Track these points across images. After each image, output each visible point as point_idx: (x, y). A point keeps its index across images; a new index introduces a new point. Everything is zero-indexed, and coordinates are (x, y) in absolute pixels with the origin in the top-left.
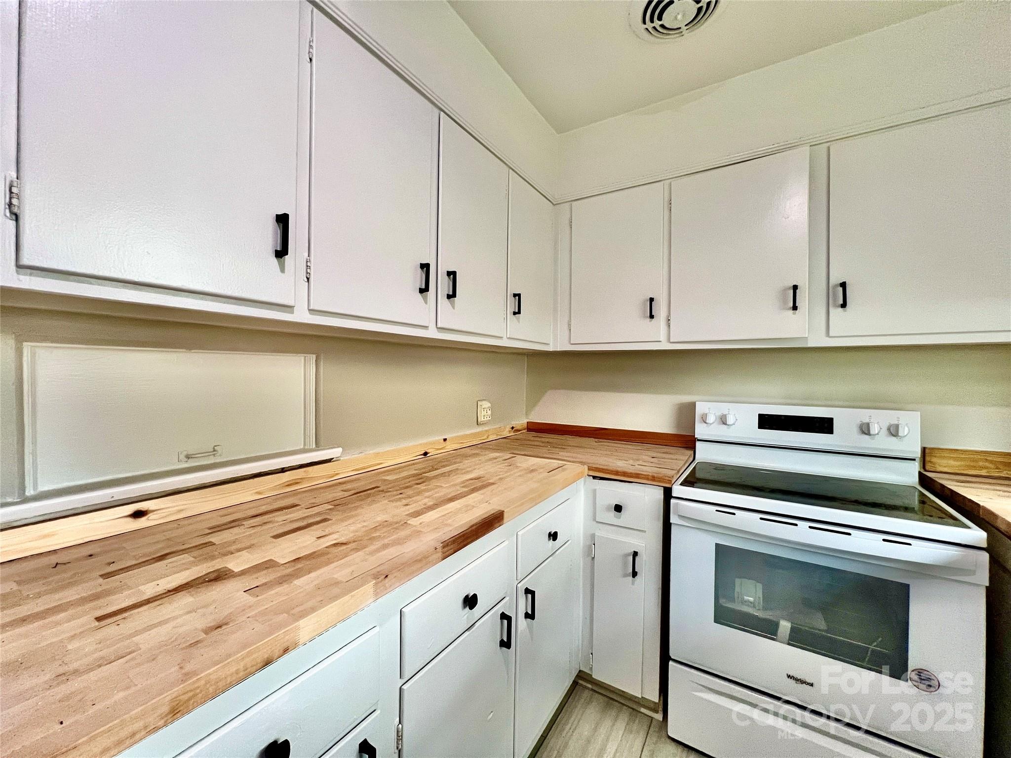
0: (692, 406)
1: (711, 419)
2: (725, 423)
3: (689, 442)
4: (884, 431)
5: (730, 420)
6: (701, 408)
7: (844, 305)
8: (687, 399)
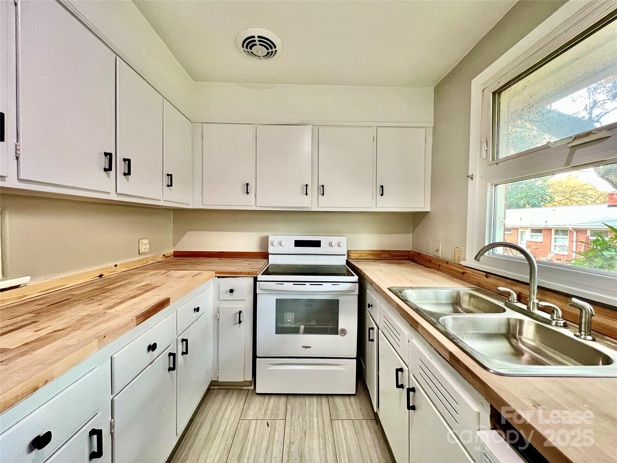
0: (267, 238)
1: (275, 244)
2: (281, 245)
3: (265, 255)
4: (336, 245)
5: (283, 244)
6: (271, 239)
7: (323, 194)
8: (264, 234)
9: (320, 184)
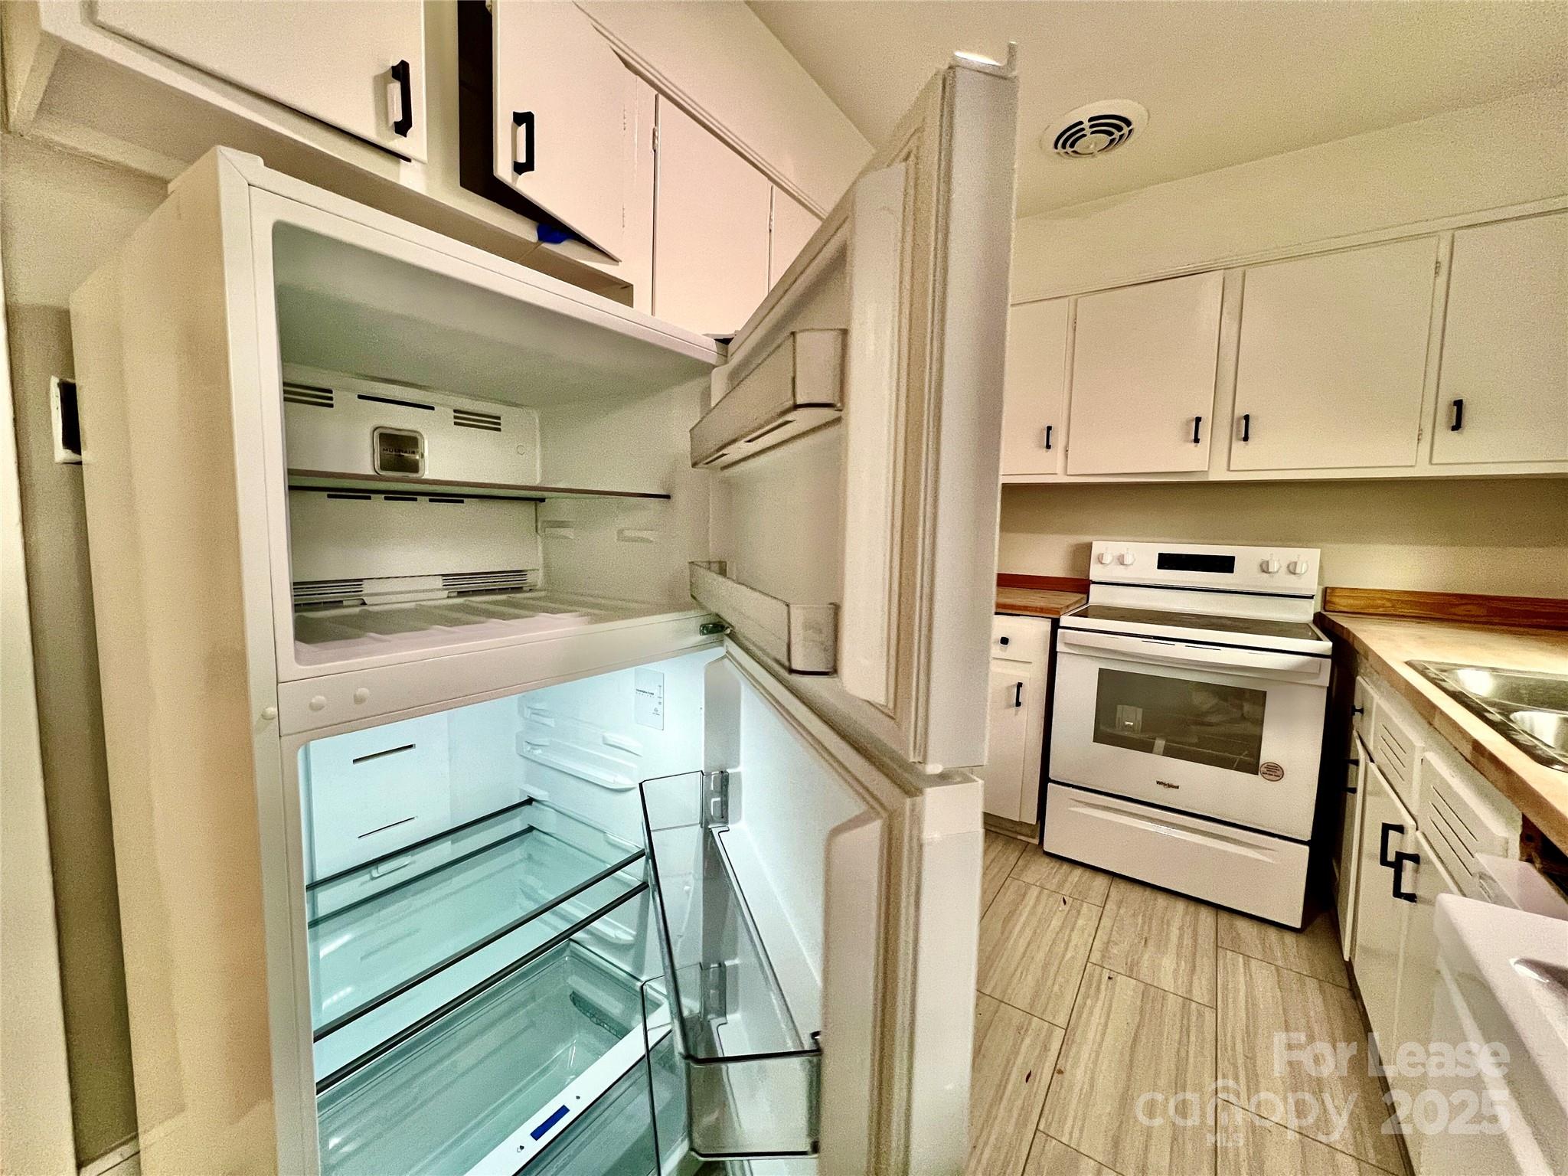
1: (1107, 559)
2: (1122, 564)
3: (1081, 585)
4: (1284, 569)
5: (1128, 560)
6: (1098, 547)
7: (1246, 439)
8: (1085, 539)
9: (1240, 412)
